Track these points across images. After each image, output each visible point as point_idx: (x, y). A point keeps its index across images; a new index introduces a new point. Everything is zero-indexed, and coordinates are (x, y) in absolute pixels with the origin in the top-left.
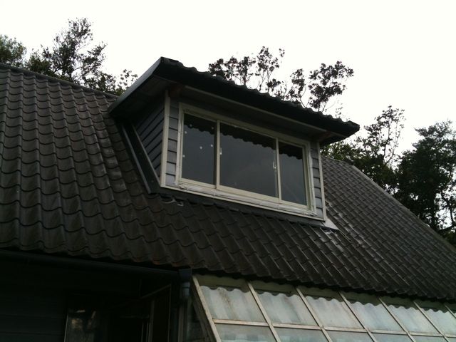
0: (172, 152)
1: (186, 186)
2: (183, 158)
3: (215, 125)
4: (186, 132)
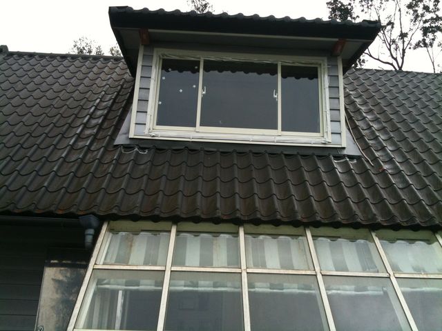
0: (143, 101)
1: (157, 133)
2: (159, 105)
3: (198, 63)
4: (164, 78)
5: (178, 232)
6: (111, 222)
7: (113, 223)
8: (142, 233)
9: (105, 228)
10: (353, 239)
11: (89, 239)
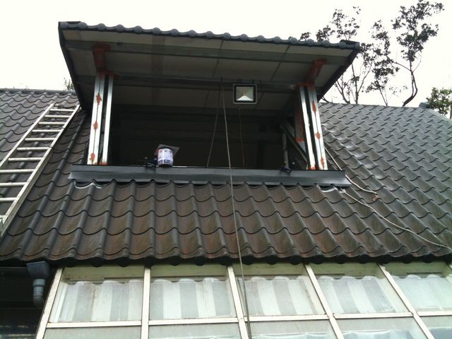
5: (153, 278)
6: (67, 269)
7: (69, 270)
8: (105, 282)
9: (58, 276)
10: (359, 276)
11: (38, 291)
